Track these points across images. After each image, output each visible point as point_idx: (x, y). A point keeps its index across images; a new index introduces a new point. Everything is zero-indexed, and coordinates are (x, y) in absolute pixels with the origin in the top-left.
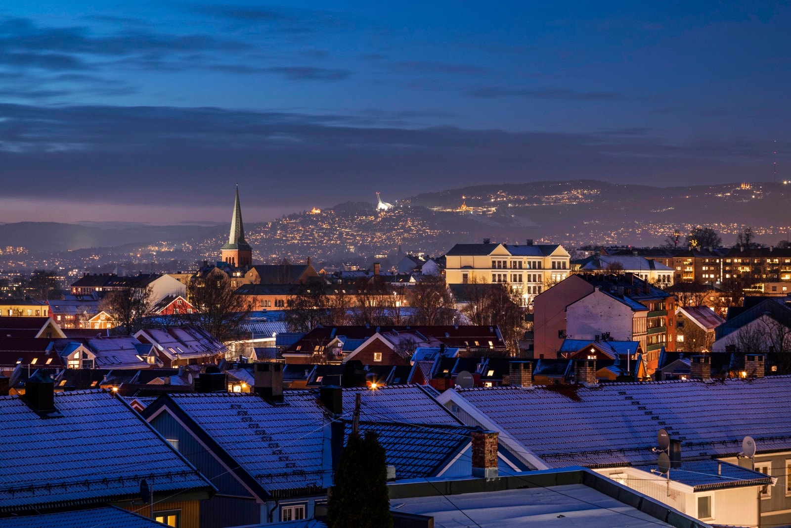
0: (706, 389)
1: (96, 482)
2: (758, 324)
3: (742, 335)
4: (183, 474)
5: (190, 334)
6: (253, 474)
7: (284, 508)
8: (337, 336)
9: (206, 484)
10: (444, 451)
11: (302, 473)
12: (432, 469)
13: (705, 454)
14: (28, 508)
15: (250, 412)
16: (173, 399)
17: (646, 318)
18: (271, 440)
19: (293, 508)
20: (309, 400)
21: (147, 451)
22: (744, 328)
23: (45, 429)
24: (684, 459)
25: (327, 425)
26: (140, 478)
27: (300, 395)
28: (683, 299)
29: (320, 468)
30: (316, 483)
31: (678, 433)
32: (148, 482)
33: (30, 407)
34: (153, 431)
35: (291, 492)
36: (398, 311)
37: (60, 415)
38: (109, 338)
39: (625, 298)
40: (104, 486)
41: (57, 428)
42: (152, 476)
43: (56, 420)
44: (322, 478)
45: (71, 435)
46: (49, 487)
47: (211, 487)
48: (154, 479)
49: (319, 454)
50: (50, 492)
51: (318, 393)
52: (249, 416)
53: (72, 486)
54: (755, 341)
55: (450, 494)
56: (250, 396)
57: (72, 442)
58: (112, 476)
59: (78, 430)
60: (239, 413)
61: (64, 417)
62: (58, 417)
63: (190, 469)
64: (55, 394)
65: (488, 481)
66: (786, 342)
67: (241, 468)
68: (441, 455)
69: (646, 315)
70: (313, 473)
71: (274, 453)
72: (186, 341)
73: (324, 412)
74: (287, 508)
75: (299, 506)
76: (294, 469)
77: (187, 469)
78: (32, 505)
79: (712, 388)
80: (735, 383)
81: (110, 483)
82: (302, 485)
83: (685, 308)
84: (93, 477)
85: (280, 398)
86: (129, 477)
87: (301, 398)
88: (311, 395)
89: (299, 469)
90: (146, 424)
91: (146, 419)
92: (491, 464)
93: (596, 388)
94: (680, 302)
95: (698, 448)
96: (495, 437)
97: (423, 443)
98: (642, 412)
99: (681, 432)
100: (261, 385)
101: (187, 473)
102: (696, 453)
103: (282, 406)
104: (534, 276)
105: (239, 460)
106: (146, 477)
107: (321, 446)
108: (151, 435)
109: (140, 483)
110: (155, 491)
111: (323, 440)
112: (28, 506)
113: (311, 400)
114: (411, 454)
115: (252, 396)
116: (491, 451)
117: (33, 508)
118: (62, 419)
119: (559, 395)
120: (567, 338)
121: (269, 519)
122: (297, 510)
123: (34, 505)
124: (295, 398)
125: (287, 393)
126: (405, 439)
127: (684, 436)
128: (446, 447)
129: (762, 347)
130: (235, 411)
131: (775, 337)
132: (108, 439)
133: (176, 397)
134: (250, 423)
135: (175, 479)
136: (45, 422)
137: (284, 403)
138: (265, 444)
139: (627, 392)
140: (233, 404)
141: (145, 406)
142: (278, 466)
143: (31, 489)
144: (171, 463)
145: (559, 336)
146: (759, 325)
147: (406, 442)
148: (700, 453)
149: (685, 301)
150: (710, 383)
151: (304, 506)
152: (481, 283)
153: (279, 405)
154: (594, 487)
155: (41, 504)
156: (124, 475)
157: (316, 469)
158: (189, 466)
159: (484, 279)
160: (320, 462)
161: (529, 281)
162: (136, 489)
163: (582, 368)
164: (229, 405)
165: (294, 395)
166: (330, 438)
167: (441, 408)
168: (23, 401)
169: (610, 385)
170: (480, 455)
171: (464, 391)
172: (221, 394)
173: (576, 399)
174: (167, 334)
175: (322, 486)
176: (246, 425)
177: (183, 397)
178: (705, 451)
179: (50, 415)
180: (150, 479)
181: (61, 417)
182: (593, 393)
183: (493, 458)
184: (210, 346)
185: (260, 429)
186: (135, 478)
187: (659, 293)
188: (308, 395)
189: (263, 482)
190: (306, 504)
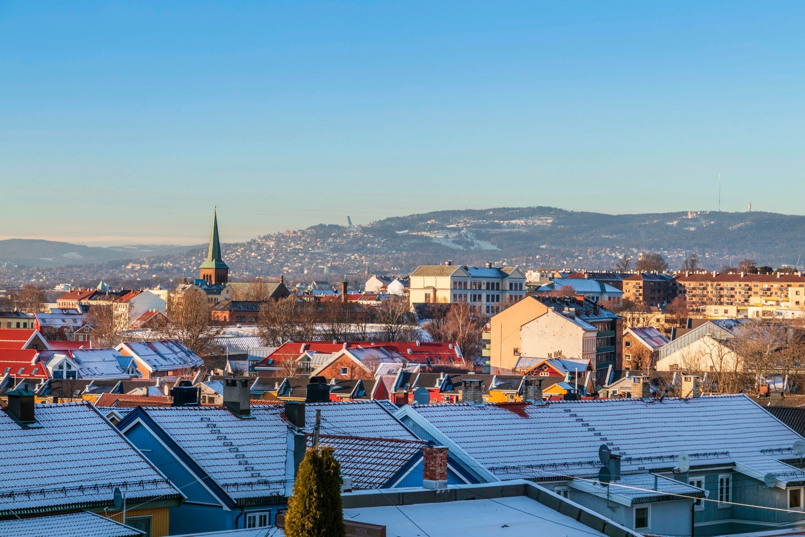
0: (645, 407)
1: (73, 489)
2: (700, 345)
3: (685, 355)
4: (155, 482)
5: (168, 347)
6: (220, 483)
7: (248, 515)
8: (306, 351)
9: (176, 492)
10: (399, 464)
11: (266, 483)
12: (387, 480)
13: (644, 469)
14: (8, 513)
15: (218, 424)
16: (147, 411)
17: (595, 338)
18: (237, 451)
19: (257, 515)
20: (274, 414)
21: (121, 460)
22: (686, 349)
23: (26, 439)
24: (624, 473)
25: (291, 438)
26: (114, 486)
27: (266, 410)
28: (631, 320)
29: (283, 478)
30: (279, 492)
31: (618, 449)
32: (121, 489)
33: (12, 418)
34: (127, 442)
35: (255, 500)
36: (364, 328)
37: (40, 426)
38: (92, 350)
39: (576, 319)
40: (80, 493)
41: (37, 438)
42: (125, 484)
43: (36, 430)
44: (285, 487)
45: (50, 445)
46: (28, 493)
47: (180, 495)
48: (126, 487)
49: (283, 465)
50: (29, 498)
51: (282, 407)
52: (217, 429)
53: (50, 493)
54: (696, 361)
55: (403, 504)
56: (219, 409)
57: (50, 452)
58: (88, 483)
59: (57, 440)
60: (208, 426)
61: (44, 428)
62: (38, 428)
63: (161, 478)
64: (35, 407)
65: (438, 493)
66: (725, 362)
67: (209, 478)
68: (396, 467)
69: (596, 336)
70: (277, 482)
71: (240, 464)
72: (164, 354)
73: (288, 426)
74: (252, 515)
75: (263, 514)
76: (259, 478)
77: (158, 478)
78: (13, 510)
79: (651, 406)
80: (672, 402)
81: (85, 490)
82: (267, 493)
83: (633, 329)
84: (71, 485)
85: (247, 412)
86: (104, 484)
87: (266, 412)
88: (276, 409)
89: (264, 478)
90: (121, 436)
91: (121, 431)
92: (441, 476)
93: (543, 405)
94: (628, 322)
95: (637, 462)
96: (445, 452)
97: (379, 456)
98: (586, 428)
99: (621, 447)
100: (229, 400)
101: (158, 482)
102: (635, 468)
103: (249, 419)
104: (493, 296)
105: (207, 470)
106: (120, 485)
107: (285, 457)
108: (125, 446)
109: (114, 490)
110: (128, 498)
111: (287, 452)
112: (8, 511)
113: (276, 414)
114: (368, 466)
115: (221, 409)
116: (441, 465)
117: (13, 513)
118: (42, 430)
119: (508, 411)
120: (521, 356)
121: (235, 525)
122: (261, 517)
123: (14, 510)
124: (261, 412)
125: (254, 407)
126: (362, 452)
127: (624, 451)
128: (400, 460)
129: (703, 367)
130: (204, 424)
131: (714, 358)
132: (85, 449)
133: (149, 410)
134: (219, 435)
135: (147, 487)
136: (26, 432)
137: (251, 417)
138: (233, 455)
139: (572, 410)
140: (203, 417)
141: (122, 417)
142: (244, 476)
143: (11, 495)
144: (144, 472)
145: (514, 353)
146: (700, 347)
147: (363, 455)
148: (639, 468)
149: (633, 323)
150: (650, 402)
151: (267, 514)
152: (442, 302)
153: (246, 419)
154: (537, 499)
155: (21, 510)
156: (99, 483)
157: (280, 479)
158: (160, 475)
159: (445, 299)
160: (283, 472)
161: (488, 300)
162: (111, 497)
163: (530, 386)
164: (199, 418)
165: (260, 410)
166: (293, 449)
167: (397, 423)
168: (6, 412)
169: (556, 403)
170: (431, 468)
171: (420, 407)
172: (192, 408)
173: (524, 415)
174: (146, 347)
175: (284, 495)
176: (215, 436)
177: (156, 410)
178: (643, 466)
179: (30, 425)
180: (123, 487)
181: (41, 428)
182: (541, 410)
183: (443, 472)
184: (187, 358)
185: (227, 441)
186: (110, 486)
187: (608, 315)
188: (273, 409)
189: (229, 490)
190: (269, 511)
